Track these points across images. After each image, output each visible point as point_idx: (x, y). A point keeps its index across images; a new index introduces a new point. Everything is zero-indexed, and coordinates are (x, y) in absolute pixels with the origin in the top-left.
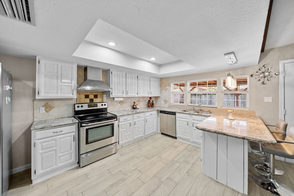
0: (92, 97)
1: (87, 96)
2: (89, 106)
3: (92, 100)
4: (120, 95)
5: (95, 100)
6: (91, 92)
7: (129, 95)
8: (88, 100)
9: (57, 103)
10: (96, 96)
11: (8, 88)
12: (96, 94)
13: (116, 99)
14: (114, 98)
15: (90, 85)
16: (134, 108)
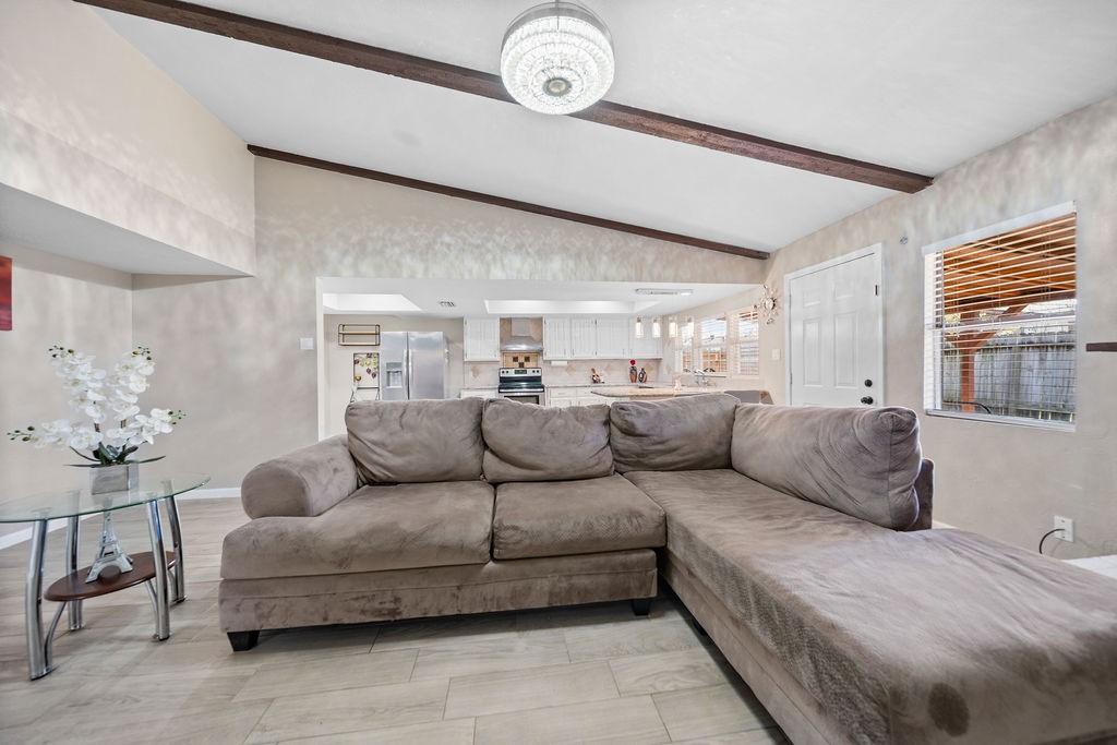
0: (521, 360)
1: (515, 359)
2: (517, 372)
3: (521, 365)
4: (561, 356)
5: (526, 365)
6: (521, 352)
7: (578, 356)
8: (516, 364)
9: (483, 367)
10: (527, 359)
11: (446, 351)
12: (527, 355)
13: (553, 363)
14: (550, 361)
15: (527, 344)
16: (595, 382)
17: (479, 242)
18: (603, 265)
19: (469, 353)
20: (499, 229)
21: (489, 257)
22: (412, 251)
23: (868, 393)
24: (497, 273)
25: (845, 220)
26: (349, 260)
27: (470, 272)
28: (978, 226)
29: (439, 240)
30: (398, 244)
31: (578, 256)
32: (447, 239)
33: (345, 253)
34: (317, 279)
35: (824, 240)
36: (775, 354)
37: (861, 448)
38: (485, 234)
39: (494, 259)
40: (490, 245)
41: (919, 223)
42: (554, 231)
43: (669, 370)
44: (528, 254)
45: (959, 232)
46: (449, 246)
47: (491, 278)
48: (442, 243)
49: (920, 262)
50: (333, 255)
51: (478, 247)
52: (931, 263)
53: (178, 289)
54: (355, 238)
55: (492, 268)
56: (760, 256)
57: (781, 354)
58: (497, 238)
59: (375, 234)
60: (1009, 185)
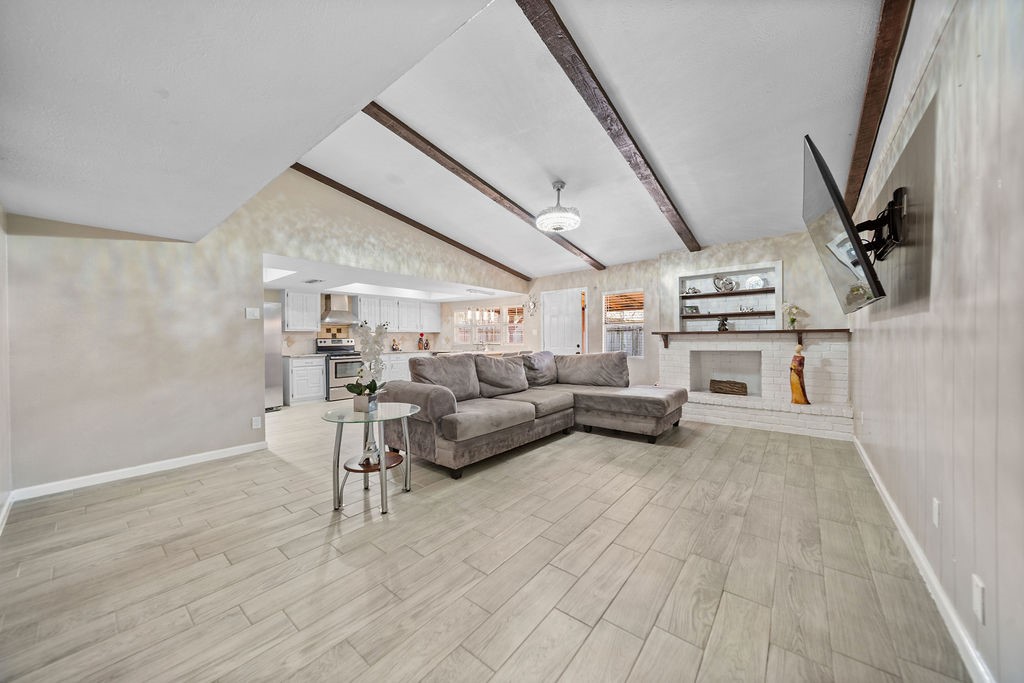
0: (334, 331)
1: (329, 331)
2: (333, 342)
3: (334, 336)
5: (338, 336)
6: (333, 325)
8: (329, 335)
9: (297, 337)
10: (339, 331)
12: (339, 327)
16: (394, 350)
17: (394, 246)
18: (463, 273)
19: (290, 324)
20: (406, 240)
21: (400, 258)
22: (347, 245)
23: (579, 350)
24: (405, 270)
25: (572, 273)
26: (295, 242)
27: (388, 268)
28: (620, 289)
29: (367, 240)
30: (337, 237)
31: (450, 265)
32: (372, 240)
33: (291, 236)
34: (265, 255)
35: (563, 279)
36: (535, 332)
37: (616, 365)
38: (397, 241)
39: (403, 260)
40: (400, 250)
41: (601, 282)
42: (438, 247)
43: (448, 340)
44: (423, 260)
45: (614, 289)
46: (374, 245)
47: (402, 273)
48: (369, 243)
49: (601, 297)
50: (280, 237)
51: (393, 250)
52: (604, 299)
53: (87, 243)
54: (300, 226)
55: (402, 266)
56: (527, 279)
57: (539, 332)
58: (405, 245)
59: (316, 225)
60: (628, 277)
